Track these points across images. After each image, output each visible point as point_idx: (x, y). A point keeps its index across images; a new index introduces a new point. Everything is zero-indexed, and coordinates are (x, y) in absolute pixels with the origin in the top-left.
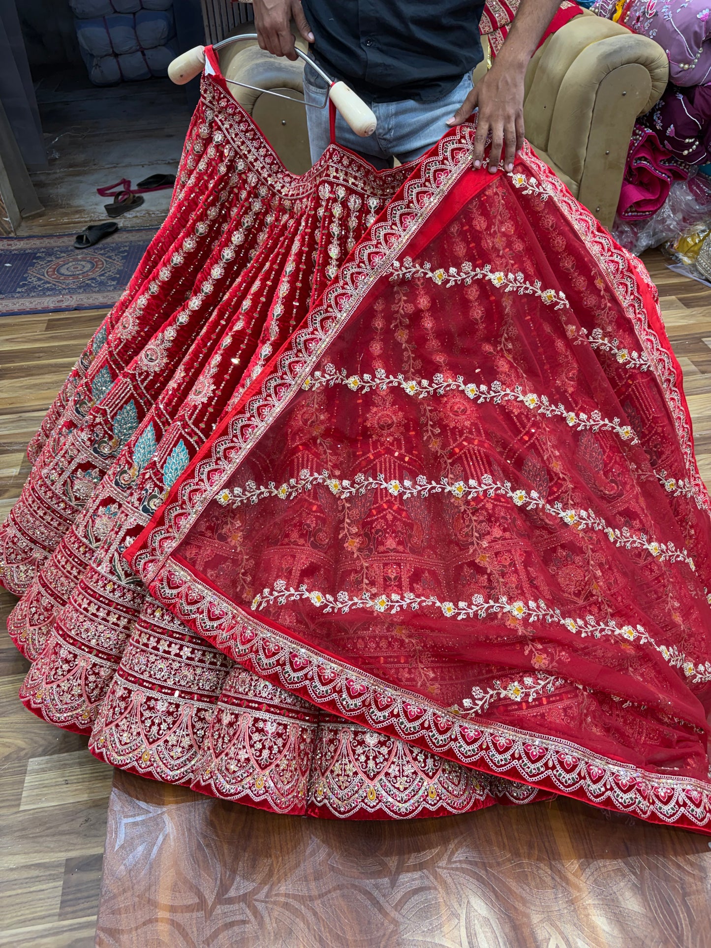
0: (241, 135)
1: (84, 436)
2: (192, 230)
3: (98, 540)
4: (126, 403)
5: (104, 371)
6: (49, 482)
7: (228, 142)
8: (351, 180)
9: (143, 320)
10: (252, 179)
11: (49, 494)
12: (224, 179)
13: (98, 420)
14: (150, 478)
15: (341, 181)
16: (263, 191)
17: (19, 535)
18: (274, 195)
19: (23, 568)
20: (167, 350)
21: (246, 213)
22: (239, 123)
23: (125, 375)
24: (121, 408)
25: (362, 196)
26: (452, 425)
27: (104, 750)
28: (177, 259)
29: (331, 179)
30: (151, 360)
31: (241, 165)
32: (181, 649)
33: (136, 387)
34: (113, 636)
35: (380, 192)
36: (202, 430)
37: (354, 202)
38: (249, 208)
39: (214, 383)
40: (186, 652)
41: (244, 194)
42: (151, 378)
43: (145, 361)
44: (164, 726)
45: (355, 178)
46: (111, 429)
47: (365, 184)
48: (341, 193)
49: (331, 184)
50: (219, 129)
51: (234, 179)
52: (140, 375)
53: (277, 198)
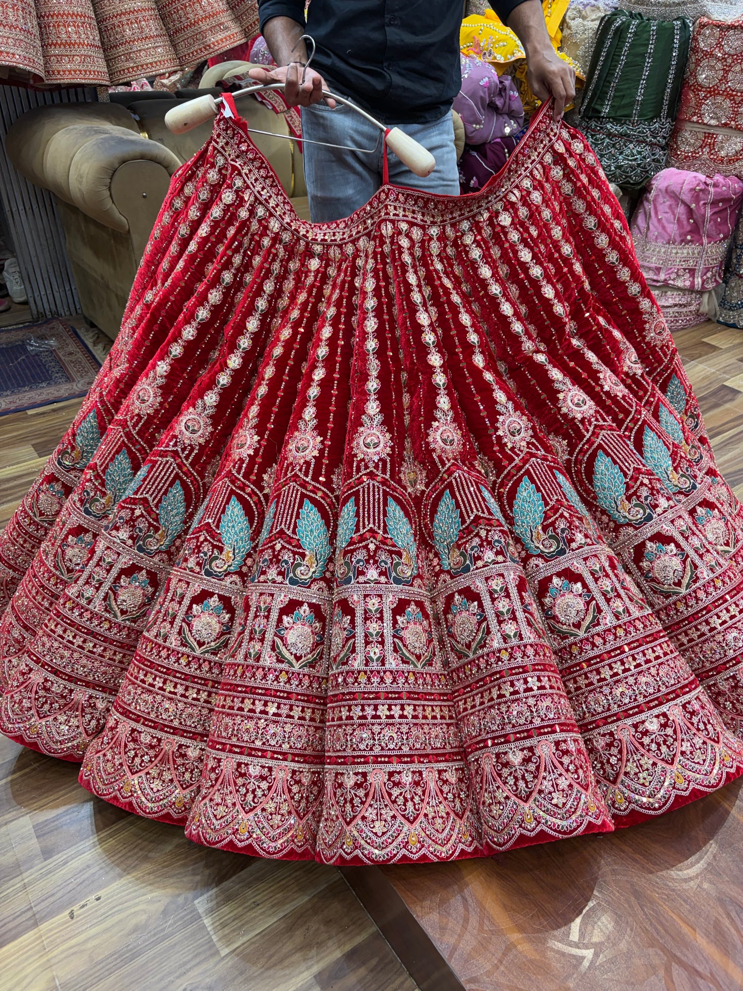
0: (261, 180)
1: (124, 534)
2: (216, 281)
3: (200, 644)
4: (171, 485)
5: (120, 457)
6: (83, 602)
7: (248, 187)
8: (410, 215)
9: (165, 390)
10: (274, 225)
11: (87, 615)
12: (245, 224)
13: (138, 512)
14: (283, 547)
15: (401, 217)
16: (286, 237)
17: (51, 677)
18: (298, 239)
19: (62, 718)
20: (211, 417)
21: (274, 260)
22: (259, 168)
23: (164, 454)
24: (165, 493)
25: (423, 228)
27: (358, 852)
28: (203, 314)
29: (392, 217)
30: (194, 432)
31: (260, 211)
33: (180, 466)
38: (276, 255)
41: (266, 242)
42: (196, 451)
43: (187, 434)
45: (414, 212)
46: (157, 520)
47: (423, 215)
49: (392, 222)
50: (240, 174)
51: (254, 226)
52: (183, 450)
53: (302, 243)
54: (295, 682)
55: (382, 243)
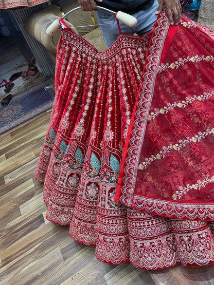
0: (81, 45)
1: (67, 165)
2: (76, 84)
3: (92, 197)
4: (77, 149)
5: (62, 142)
6: (61, 186)
7: (78, 49)
8: (130, 45)
9: (70, 121)
10: (89, 59)
11: (62, 189)
12: (81, 62)
13: (69, 159)
14: (107, 171)
15: (128, 46)
16: (95, 61)
17: (57, 206)
18: (99, 61)
19: (63, 216)
20: (84, 127)
21: (92, 71)
22: (79, 41)
23: (73, 140)
24: (76, 151)
25: (135, 49)
26: (200, 112)
27: (144, 266)
28: (75, 95)
29: (125, 47)
30: (79, 132)
31: (84, 55)
32: (152, 222)
33: (78, 143)
34: (121, 227)
35: (141, 45)
36: (116, 148)
37: (134, 52)
38: (92, 69)
39: (113, 131)
40: (154, 222)
41: (88, 65)
42: (81, 138)
43: (78, 133)
44: (160, 249)
45: (132, 44)
46: (75, 160)
47: (135, 44)
48: (130, 50)
49: (125, 48)
50: (74, 46)
52: (78, 138)
53: (100, 61)
54: (116, 213)
55: (123, 58)
